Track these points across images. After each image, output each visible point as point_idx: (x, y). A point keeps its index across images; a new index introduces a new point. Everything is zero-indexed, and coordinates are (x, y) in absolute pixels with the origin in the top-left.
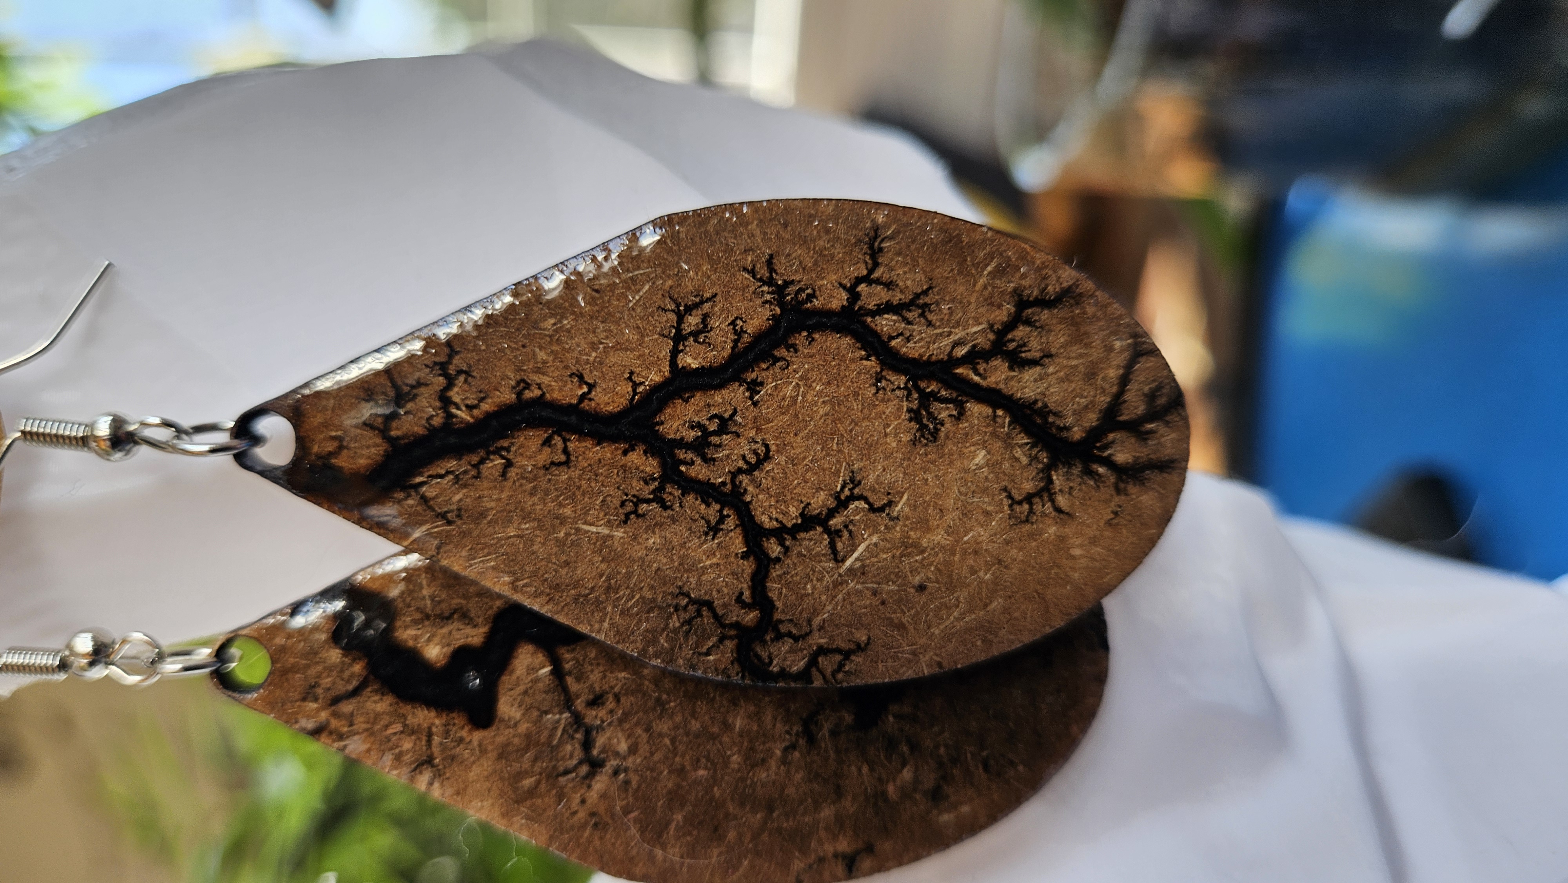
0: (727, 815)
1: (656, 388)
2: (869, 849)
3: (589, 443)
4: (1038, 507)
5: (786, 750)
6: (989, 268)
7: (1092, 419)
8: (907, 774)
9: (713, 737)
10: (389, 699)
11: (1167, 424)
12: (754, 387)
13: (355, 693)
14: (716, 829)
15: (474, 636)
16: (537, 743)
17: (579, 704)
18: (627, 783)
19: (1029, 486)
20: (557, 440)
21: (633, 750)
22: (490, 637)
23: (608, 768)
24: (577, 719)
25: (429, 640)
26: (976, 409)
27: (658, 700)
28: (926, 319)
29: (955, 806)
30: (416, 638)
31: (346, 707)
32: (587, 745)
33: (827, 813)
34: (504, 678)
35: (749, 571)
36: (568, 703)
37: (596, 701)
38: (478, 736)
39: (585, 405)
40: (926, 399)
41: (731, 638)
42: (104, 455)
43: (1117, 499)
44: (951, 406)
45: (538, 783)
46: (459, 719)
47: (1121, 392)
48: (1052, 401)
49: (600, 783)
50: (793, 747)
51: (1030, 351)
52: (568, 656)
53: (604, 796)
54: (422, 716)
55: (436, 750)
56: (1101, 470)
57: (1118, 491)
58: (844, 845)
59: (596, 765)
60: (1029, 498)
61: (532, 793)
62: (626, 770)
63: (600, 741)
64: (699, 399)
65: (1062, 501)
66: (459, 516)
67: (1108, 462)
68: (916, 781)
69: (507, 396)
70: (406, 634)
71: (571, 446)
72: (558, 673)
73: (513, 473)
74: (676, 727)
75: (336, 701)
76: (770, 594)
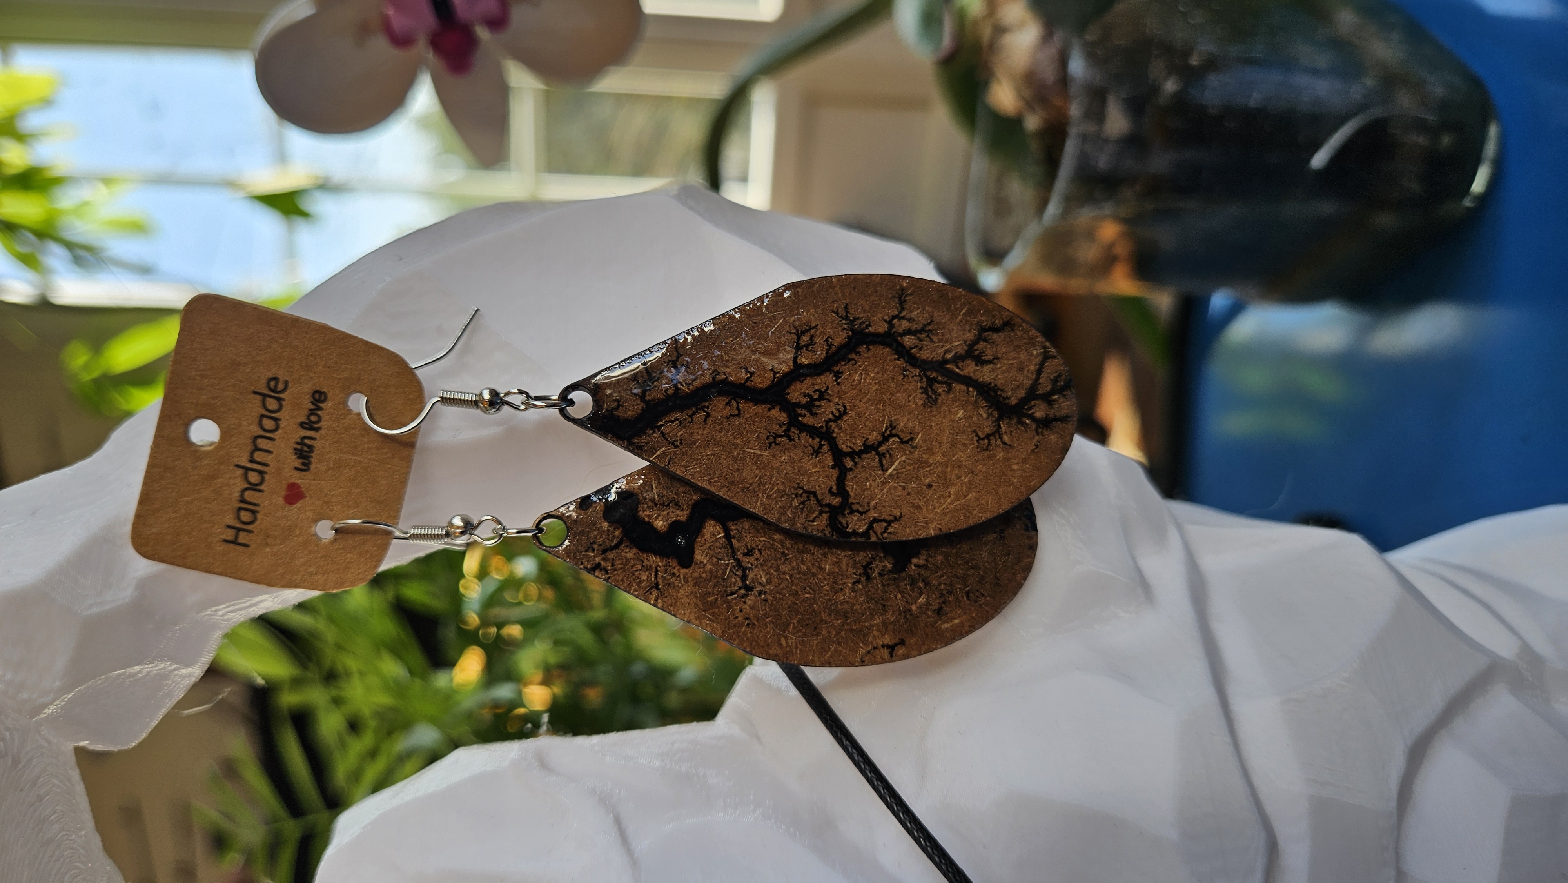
0: (822, 620)
1: (786, 375)
2: (902, 642)
3: (750, 405)
4: (993, 442)
5: (854, 583)
6: (964, 311)
7: (1022, 393)
8: (923, 599)
9: (814, 575)
10: (635, 550)
11: (1065, 396)
12: (838, 375)
13: (617, 546)
14: (815, 628)
15: (682, 515)
16: (716, 577)
17: (739, 555)
18: (766, 600)
19: (987, 430)
20: (734, 403)
21: (769, 582)
22: (690, 517)
23: (755, 592)
24: (738, 561)
25: (656, 518)
26: (958, 387)
27: (783, 553)
28: (930, 338)
29: (952, 619)
30: (650, 517)
31: (611, 555)
32: (744, 578)
33: (877, 620)
34: (699, 540)
35: (836, 475)
36: (734, 555)
37: (749, 553)
38: (683, 571)
39: (748, 383)
40: (931, 381)
41: (826, 512)
42: (485, 411)
43: (1037, 438)
44: (944, 385)
45: (716, 599)
46: (673, 562)
47: (1038, 378)
48: (1000, 382)
49: (751, 600)
50: (858, 582)
51: (987, 355)
52: (733, 527)
53: (752, 608)
54: (654, 560)
55: (660, 581)
56: (1027, 421)
57: (1038, 433)
58: (887, 640)
59: (749, 589)
60: (988, 436)
61: (714, 604)
62: (765, 593)
63: (751, 575)
64: (808, 381)
65: (1006, 438)
66: (681, 443)
67: (1032, 417)
68: (928, 603)
69: (707, 379)
70: (644, 514)
71: (741, 406)
72: (728, 537)
73: (710, 420)
74: (793, 569)
75: (604, 551)
76: (847, 488)
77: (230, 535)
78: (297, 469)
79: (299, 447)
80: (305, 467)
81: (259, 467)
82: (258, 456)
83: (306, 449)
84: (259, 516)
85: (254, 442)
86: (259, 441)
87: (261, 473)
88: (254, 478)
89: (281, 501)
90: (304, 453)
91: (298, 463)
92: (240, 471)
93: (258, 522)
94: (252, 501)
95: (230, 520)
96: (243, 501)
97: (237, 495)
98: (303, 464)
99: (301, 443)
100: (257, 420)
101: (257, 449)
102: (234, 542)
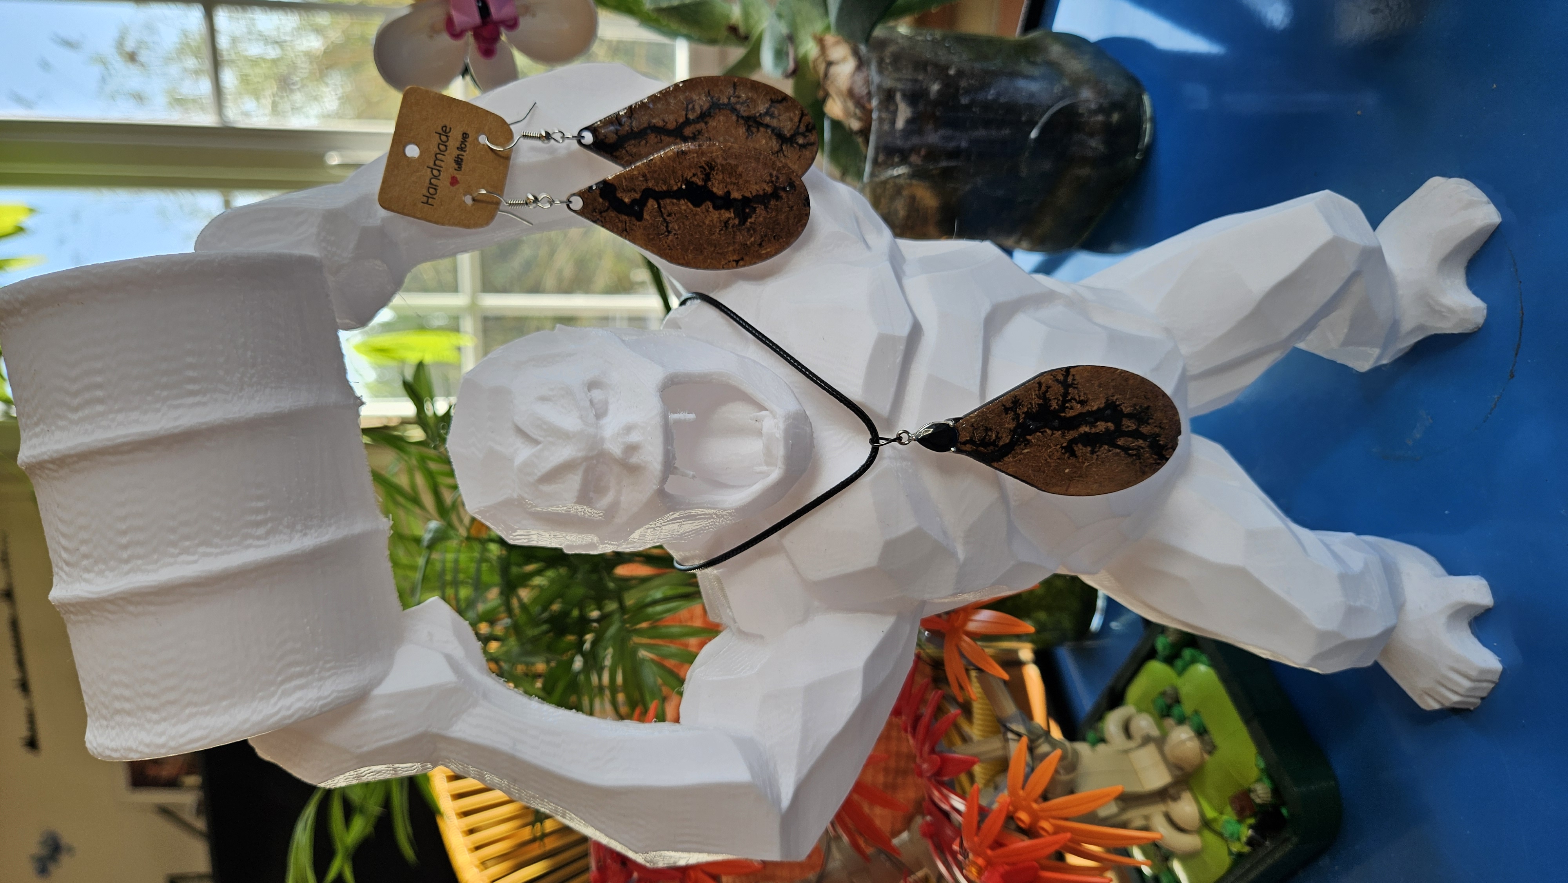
0: (704, 248)
1: (682, 123)
2: (742, 259)
3: (666, 137)
4: (779, 155)
5: (720, 231)
7: (792, 132)
8: (752, 239)
9: (700, 226)
10: (615, 213)
11: (812, 134)
12: (706, 123)
13: (607, 211)
14: (701, 252)
15: (637, 196)
16: (654, 227)
17: (665, 216)
18: (677, 238)
19: (776, 149)
20: (659, 137)
21: (679, 229)
22: (641, 197)
23: (672, 234)
24: (664, 219)
25: (625, 197)
26: (762, 129)
27: (686, 216)
29: (766, 249)
30: (622, 196)
31: (604, 214)
32: (667, 227)
33: (731, 248)
34: (645, 208)
36: (662, 215)
37: (669, 215)
38: (638, 223)
39: (665, 127)
40: (749, 127)
42: (543, 141)
43: (799, 153)
44: (756, 129)
45: (654, 237)
46: (633, 219)
47: (799, 125)
48: (781, 127)
49: (670, 237)
50: (722, 230)
51: (775, 114)
53: (671, 241)
54: (624, 217)
55: (628, 228)
56: (795, 146)
57: (800, 151)
58: (735, 258)
59: (669, 232)
60: (777, 152)
61: (653, 239)
62: (677, 235)
63: (670, 226)
64: (693, 126)
65: (785, 153)
66: (635, 155)
67: (797, 143)
68: (755, 241)
69: (645, 125)
70: (619, 195)
71: (662, 138)
72: (659, 207)
73: (648, 145)
74: (691, 223)
75: (601, 213)
77: (425, 199)
78: (455, 170)
79: (456, 159)
80: (460, 168)
81: (438, 168)
82: (437, 162)
83: (459, 160)
84: (438, 191)
85: (436, 156)
86: (438, 156)
87: (439, 171)
88: (435, 172)
89: (448, 184)
90: (459, 162)
91: (456, 166)
92: (429, 170)
93: (437, 194)
94: (435, 184)
95: (425, 192)
96: (431, 183)
97: (428, 181)
98: (459, 168)
99: (458, 157)
100: (437, 145)
101: (437, 159)
102: (427, 203)
